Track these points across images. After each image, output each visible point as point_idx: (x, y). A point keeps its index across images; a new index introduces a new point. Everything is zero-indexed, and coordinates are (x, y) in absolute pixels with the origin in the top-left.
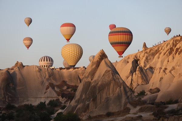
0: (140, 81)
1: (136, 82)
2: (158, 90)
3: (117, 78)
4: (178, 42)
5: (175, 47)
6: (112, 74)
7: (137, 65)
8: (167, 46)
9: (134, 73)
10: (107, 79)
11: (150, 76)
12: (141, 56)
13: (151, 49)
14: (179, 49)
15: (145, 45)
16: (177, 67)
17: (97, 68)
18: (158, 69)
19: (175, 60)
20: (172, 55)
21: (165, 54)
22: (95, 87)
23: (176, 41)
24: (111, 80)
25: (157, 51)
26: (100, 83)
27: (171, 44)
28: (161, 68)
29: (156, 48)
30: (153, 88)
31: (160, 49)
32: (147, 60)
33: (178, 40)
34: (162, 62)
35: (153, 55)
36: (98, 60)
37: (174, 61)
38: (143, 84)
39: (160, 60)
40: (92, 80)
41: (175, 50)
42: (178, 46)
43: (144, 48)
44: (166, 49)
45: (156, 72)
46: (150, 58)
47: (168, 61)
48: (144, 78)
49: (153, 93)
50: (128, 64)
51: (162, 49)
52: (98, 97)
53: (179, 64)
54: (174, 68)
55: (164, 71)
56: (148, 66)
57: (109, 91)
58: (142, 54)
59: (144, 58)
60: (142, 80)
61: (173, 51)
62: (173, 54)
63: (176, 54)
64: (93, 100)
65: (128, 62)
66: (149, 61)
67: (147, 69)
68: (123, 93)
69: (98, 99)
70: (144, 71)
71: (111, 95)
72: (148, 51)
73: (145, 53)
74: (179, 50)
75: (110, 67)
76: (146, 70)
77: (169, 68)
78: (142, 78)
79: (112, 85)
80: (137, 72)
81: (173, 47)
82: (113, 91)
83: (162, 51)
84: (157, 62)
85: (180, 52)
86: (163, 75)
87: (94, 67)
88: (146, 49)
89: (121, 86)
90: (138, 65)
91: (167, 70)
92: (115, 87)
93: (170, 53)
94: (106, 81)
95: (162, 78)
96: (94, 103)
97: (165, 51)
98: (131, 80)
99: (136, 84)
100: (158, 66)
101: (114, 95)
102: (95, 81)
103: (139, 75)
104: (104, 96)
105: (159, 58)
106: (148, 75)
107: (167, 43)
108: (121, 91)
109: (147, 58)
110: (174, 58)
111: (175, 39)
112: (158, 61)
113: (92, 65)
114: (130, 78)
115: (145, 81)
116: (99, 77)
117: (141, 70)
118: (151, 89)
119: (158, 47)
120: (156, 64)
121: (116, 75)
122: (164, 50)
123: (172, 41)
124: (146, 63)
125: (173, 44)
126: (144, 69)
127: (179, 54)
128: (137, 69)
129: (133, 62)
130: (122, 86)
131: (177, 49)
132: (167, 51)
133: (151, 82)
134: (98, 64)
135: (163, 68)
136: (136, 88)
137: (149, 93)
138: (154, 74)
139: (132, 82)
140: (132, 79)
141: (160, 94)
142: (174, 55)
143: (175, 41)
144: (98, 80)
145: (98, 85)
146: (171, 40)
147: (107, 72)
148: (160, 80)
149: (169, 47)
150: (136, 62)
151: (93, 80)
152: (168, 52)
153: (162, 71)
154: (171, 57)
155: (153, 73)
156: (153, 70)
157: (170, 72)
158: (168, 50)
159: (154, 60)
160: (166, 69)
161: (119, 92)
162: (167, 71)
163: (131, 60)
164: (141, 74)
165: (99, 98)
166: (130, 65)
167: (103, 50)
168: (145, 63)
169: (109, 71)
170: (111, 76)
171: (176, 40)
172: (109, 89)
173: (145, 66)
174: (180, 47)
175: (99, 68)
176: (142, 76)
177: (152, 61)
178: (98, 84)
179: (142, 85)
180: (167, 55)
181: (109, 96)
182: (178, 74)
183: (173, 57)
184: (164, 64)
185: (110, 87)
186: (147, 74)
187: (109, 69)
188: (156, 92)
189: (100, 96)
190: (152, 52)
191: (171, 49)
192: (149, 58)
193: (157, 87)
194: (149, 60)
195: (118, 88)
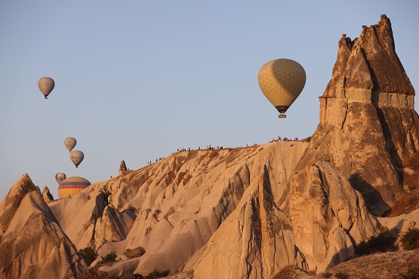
0: (109, 235)
1: (101, 236)
2: (142, 252)
3: (53, 228)
4: (183, 162)
5: (178, 170)
6: (44, 221)
7: (106, 203)
8: (163, 168)
9: (99, 220)
10: (34, 230)
11: (128, 225)
12: (114, 187)
13: (134, 174)
14: (185, 174)
15: (123, 166)
16: (179, 209)
17: (16, 210)
18: (145, 212)
19: (176, 194)
20: (171, 185)
21: (158, 183)
22: (9, 246)
23: (181, 159)
24: (41, 233)
25: (145, 178)
26: (19, 238)
27: (170, 165)
28: (149, 210)
29: (143, 173)
30: (133, 247)
31: (149, 175)
32: (125, 194)
33: (184, 157)
34: (153, 199)
35: (137, 184)
36: (18, 194)
37: (175, 197)
38: (116, 240)
39: (149, 194)
40: (4, 232)
41: (177, 176)
42: (182, 170)
43: (121, 172)
44: (161, 174)
45: (140, 217)
46: (131, 191)
47: (164, 197)
48: (118, 228)
49: (133, 257)
50: (89, 201)
51: (153, 174)
52: (16, 264)
53: (182, 202)
54: (173, 210)
55: (155, 216)
56: (126, 207)
57: (38, 253)
58: (117, 183)
59: (120, 191)
60: (113, 232)
61: (174, 177)
62: (174, 184)
63: (178, 184)
64: (4, 270)
65: (89, 198)
66: (128, 196)
67: (124, 212)
68: (64, 257)
69: (14, 269)
70: (118, 216)
71: (41, 261)
72: (128, 177)
73: (121, 182)
74: (185, 177)
75: (40, 208)
76: (121, 214)
77: (165, 211)
78: (114, 229)
79: (42, 242)
80: (104, 217)
81: (174, 170)
82: (44, 253)
83: (153, 177)
84: (143, 198)
85: (185, 180)
86: (153, 223)
87: (9, 207)
88: (125, 174)
89: (60, 244)
90: (108, 204)
91: (160, 214)
92: (48, 246)
93: (168, 182)
94: (31, 234)
95: (149, 230)
96: (7, 275)
97: (159, 178)
98: (92, 233)
99: (101, 239)
100: (146, 205)
101: (47, 261)
102: (11, 234)
103: (108, 223)
104: (27, 263)
105: (147, 190)
106: (125, 224)
107: (163, 162)
108: (59, 254)
109: (124, 191)
110: (174, 191)
111: (179, 155)
112: (145, 197)
113: (6, 204)
114: (91, 229)
115: (118, 233)
116: (18, 226)
117: (112, 212)
118: (128, 250)
119: (147, 170)
120: (140, 202)
121: (51, 224)
122: (157, 176)
123: (173, 159)
124: (123, 199)
125: (174, 164)
126: (118, 211)
127: (184, 184)
128: (104, 212)
129: (98, 198)
130: (62, 245)
131: (182, 175)
132: (162, 178)
133: (129, 236)
134: (17, 202)
135: (153, 210)
136: (100, 247)
137: (123, 257)
138: (136, 222)
139: (93, 235)
140: (94, 231)
141: (143, 260)
142: (176, 185)
143: (179, 160)
144: (15, 232)
145: (16, 242)
146: (170, 158)
147: (33, 216)
148: (147, 233)
149: (166, 170)
150: (103, 198)
151: (7, 233)
152: (164, 180)
153: (150, 215)
154: (169, 189)
155: (134, 218)
156: (136, 214)
157: (166, 217)
158: (165, 176)
159: (138, 195)
160: (158, 212)
161: (57, 255)
162: (161, 216)
163: (94, 195)
164: (111, 220)
165: (17, 267)
166: (92, 204)
167: (27, 176)
168: (120, 199)
169: (38, 216)
170: (42, 225)
171: (180, 157)
172: (36, 250)
173: (120, 206)
174: (187, 171)
175: (19, 209)
176: (114, 225)
177: (133, 196)
178: (15, 239)
179: (113, 241)
180: (163, 185)
181: (35, 264)
182: (180, 222)
183: (173, 188)
184: (156, 203)
185: (38, 246)
186: (123, 220)
187: (38, 212)
188: (138, 255)
189: (18, 264)
190: (134, 178)
191: (171, 175)
192: (128, 191)
193: (141, 246)
194: (129, 194)
195: (54, 248)
